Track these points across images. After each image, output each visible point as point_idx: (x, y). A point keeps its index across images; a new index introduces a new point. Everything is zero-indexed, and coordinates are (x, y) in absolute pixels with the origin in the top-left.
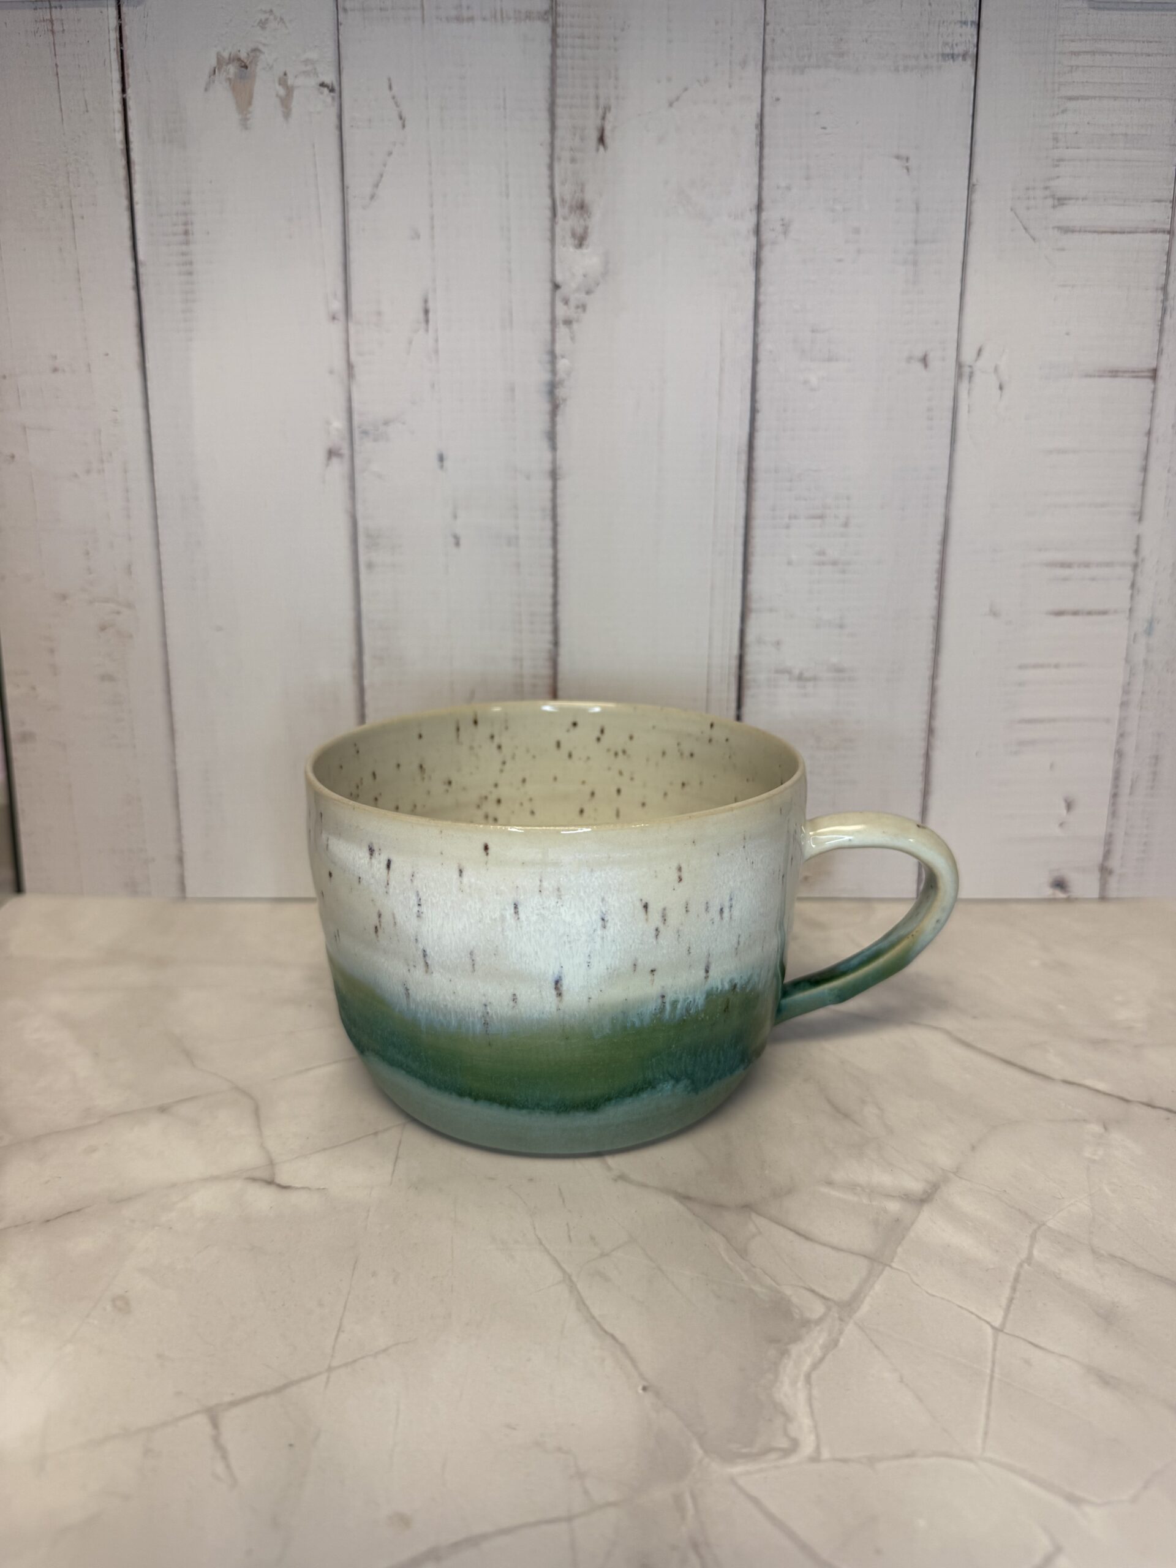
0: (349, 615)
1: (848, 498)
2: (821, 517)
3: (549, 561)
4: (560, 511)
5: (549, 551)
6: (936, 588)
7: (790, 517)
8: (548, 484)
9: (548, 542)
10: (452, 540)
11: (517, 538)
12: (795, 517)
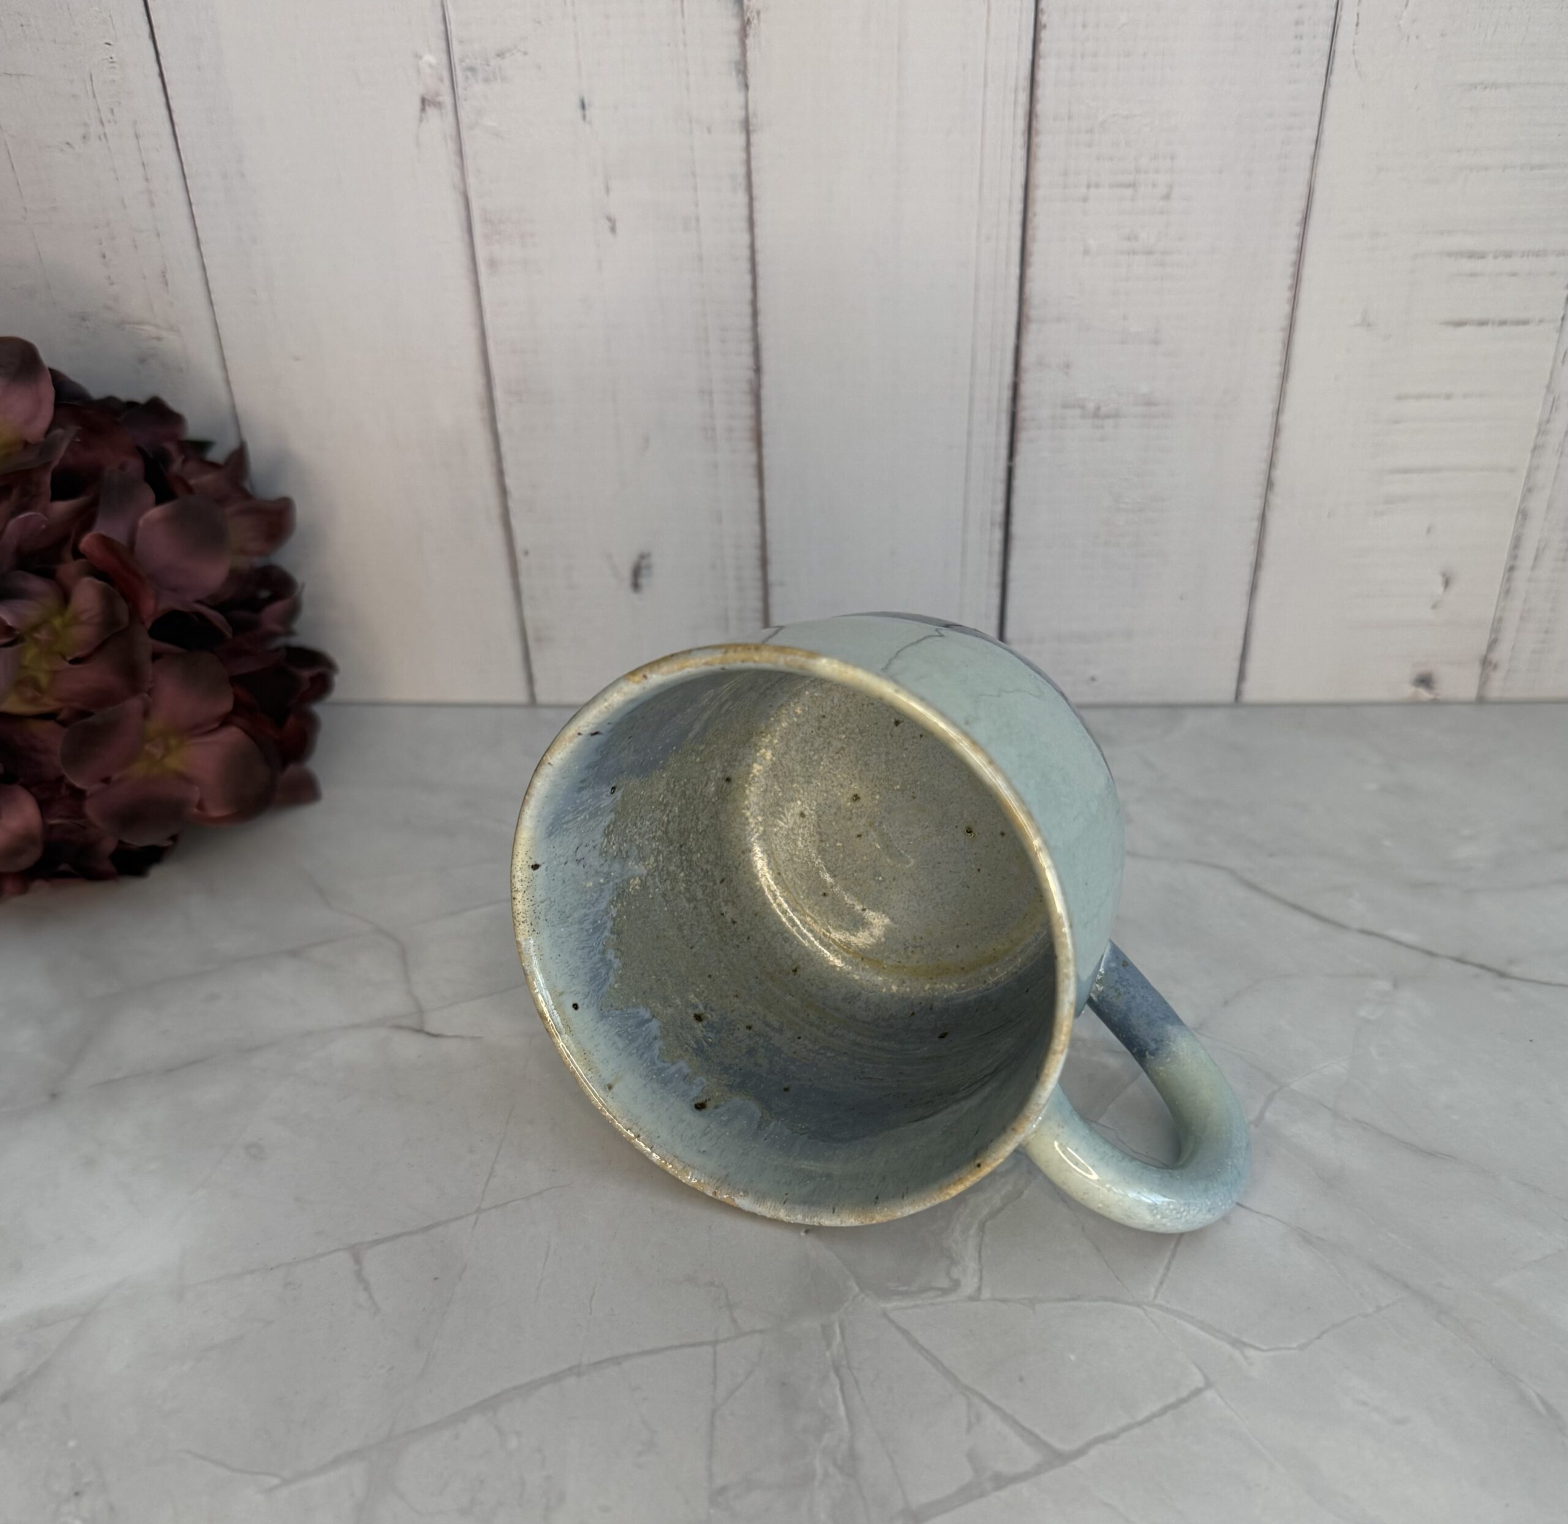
0: (473, 334)
1: (1172, 158)
2: (1133, 185)
3: (746, 253)
4: (755, 178)
5: (745, 238)
6: (1290, 288)
7: (1089, 186)
8: (740, 139)
9: (743, 225)
10: (607, 224)
11: (697, 219)
12: (1097, 186)
